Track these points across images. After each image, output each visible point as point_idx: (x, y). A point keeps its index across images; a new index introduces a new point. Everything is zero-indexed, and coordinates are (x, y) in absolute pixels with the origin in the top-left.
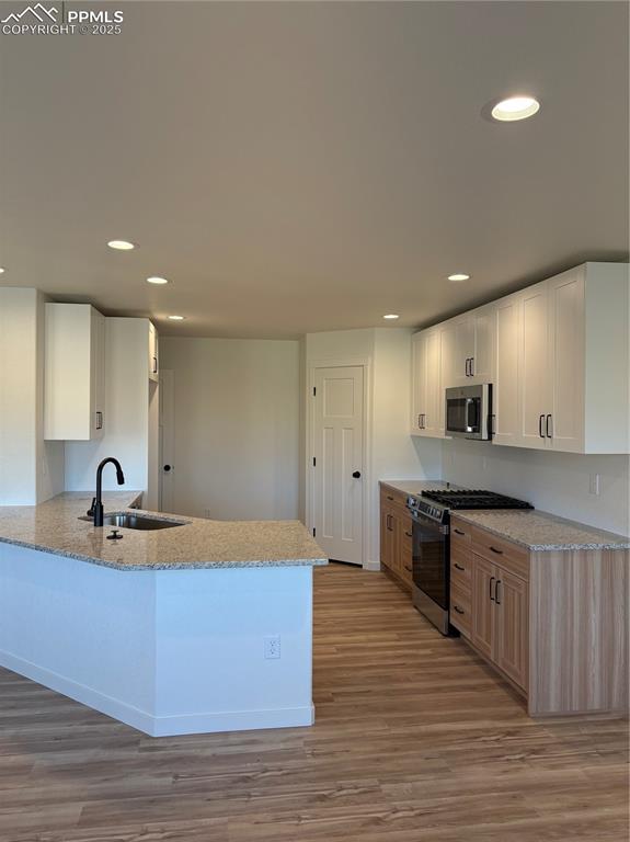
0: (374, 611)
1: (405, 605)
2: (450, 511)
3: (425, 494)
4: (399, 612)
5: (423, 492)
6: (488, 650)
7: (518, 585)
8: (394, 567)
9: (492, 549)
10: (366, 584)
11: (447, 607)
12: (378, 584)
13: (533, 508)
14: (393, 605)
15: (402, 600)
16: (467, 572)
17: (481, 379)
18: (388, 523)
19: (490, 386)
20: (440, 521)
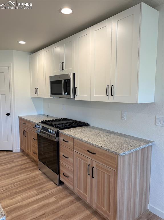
0: (22, 177)
1: (35, 169)
2: (60, 131)
3: (42, 122)
4: (33, 174)
5: (42, 121)
6: (86, 198)
7: (109, 172)
8: (27, 151)
9: (88, 151)
10: (15, 160)
11: (58, 173)
12: (21, 159)
13: (89, 125)
14: (30, 171)
15: (33, 166)
16: (71, 159)
17: (68, 71)
18: (23, 134)
19: (74, 74)
20: (55, 136)
